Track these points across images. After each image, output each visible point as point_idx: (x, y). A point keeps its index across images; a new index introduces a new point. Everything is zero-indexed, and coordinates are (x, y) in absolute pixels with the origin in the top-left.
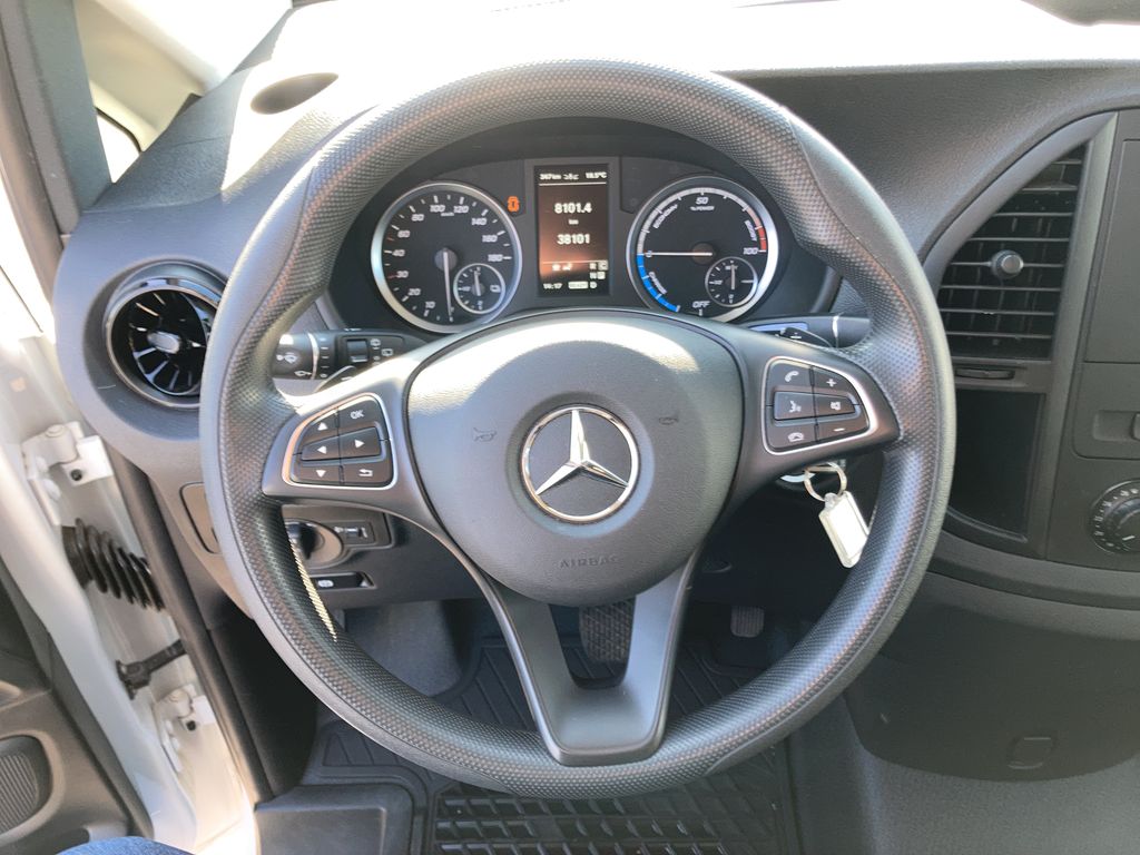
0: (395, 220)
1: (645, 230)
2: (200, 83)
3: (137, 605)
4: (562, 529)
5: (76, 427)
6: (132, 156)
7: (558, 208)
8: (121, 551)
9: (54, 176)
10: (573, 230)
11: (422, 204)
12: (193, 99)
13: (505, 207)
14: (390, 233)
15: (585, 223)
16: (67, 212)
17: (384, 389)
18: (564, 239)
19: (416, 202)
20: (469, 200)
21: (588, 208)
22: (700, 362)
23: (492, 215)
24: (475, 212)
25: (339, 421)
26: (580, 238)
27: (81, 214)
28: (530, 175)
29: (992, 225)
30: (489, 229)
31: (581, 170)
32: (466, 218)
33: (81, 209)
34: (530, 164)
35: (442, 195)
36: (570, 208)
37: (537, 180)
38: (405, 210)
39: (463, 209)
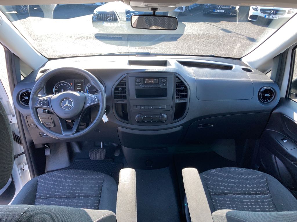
0: (56, 86)
1: (88, 87)
2: (34, 70)
3: (16, 142)
4: (65, 110)
5: (11, 115)
6: (23, 78)
7: (77, 85)
8: (14, 133)
9: (15, 79)
10: (79, 87)
11: (60, 84)
12: (33, 72)
13: (70, 84)
14: (56, 87)
15: (80, 86)
16: (16, 83)
17: (49, 98)
18: (78, 88)
19: (59, 84)
20: (66, 83)
21: (81, 85)
22: (80, 95)
23: (69, 85)
24: (67, 85)
25: (44, 100)
26: (80, 88)
27: (17, 83)
28: (73, 81)
29: (118, 85)
30: (68, 87)
31: (80, 80)
32: (65, 86)
33: (18, 83)
34: (73, 79)
35: (63, 83)
36: (79, 85)
37: (74, 81)
38: (58, 84)
39: (65, 85)
